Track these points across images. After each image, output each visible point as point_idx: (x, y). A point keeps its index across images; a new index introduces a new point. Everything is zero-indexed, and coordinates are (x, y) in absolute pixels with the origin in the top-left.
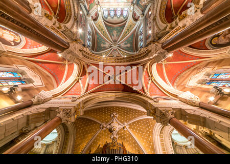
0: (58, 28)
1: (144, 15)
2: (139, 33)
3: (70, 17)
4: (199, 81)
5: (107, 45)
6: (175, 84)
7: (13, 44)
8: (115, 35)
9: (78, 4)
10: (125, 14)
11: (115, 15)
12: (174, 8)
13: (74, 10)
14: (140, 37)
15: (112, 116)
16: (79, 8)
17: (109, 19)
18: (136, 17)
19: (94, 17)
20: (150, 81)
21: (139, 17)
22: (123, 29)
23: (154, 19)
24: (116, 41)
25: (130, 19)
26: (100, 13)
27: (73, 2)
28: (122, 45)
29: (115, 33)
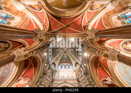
0: (100, 51)
1: (49, 65)
2: (52, 56)
3: (91, 61)
4: (14, 20)
5: (70, 50)
6: (29, 21)
7: (128, 42)
8: (65, 56)
9: (87, 69)
10: (60, 66)
11: (65, 66)
12: (32, 67)
13: (89, 65)
14: (51, 54)
15: (67, 4)
16: (86, 67)
17: (69, 64)
18: (53, 65)
19: (77, 65)
20: (44, 23)
21: (52, 64)
22: (61, 59)
23: (43, 61)
24: (65, 52)
25: (57, 63)
26: (74, 66)
27: (90, 69)
28: (61, 50)
29: (65, 57)
